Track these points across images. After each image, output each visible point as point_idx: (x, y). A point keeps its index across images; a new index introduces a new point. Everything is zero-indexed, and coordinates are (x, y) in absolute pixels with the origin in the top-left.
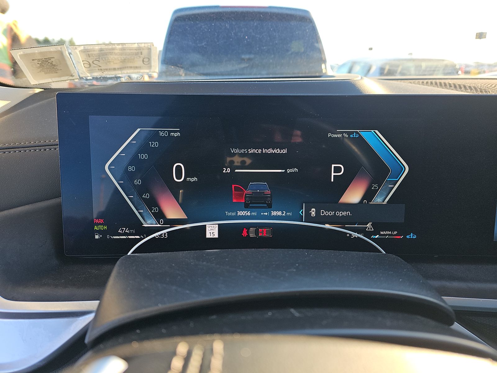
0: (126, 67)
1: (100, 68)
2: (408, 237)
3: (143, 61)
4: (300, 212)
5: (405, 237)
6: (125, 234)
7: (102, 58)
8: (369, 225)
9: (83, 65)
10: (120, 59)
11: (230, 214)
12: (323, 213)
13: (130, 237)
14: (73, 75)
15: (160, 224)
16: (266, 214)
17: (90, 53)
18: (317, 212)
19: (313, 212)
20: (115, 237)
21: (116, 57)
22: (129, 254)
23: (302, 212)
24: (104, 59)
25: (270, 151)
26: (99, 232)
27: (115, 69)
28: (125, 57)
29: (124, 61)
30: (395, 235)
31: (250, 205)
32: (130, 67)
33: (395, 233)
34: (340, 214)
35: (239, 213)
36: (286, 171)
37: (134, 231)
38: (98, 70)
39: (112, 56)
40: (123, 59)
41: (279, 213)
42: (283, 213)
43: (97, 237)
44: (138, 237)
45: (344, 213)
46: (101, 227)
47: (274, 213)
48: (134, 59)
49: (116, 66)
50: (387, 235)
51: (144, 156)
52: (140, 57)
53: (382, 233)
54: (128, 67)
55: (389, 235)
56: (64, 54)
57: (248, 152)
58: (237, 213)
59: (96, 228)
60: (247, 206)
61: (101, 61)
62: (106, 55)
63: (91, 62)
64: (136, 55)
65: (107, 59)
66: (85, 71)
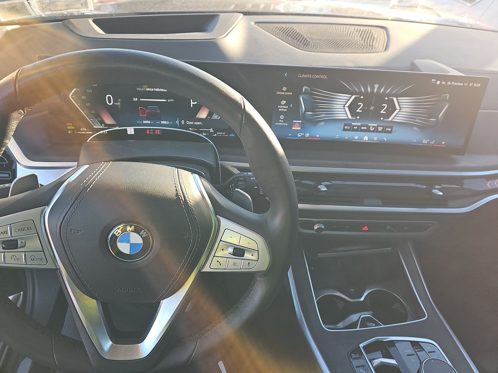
0: (69, 8)
1: (50, 10)
2: (230, 135)
3: (82, 5)
4: (176, 122)
5: (229, 135)
6: (84, 131)
7: (51, 4)
8: (211, 130)
9: (38, 9)
10: (64, 4)
11: (139, 122)
12: (188, 123)
13: (87, 133)
14: (31, 14)
15: (102, 126)
16: (158, 122)
17: (43, 2)
18: (185, 122)
19: (183, 122)
20: (79, 133)
21: (62, 3)
22: (88, 141)
23: (177, 122)
24: (53, 5)
25: (158, 90)
26: (70, 129)
27: (61, 10)
28: (68, 3)
29: (68, 5)
30: (223, 135)
31: (150, 118)
32: (72, 8)
33: (224, 133)
34: (196, 123)
35: (144, 122)
36: (167, 101)
37: (89, 130)
38: (48, 11)
39: (58, 3)
40: (67, 4)
41: (165, 122)
42: (167, 122)
43: (69, 132)
44: (91, 133)
45: (199, 123)
46: (71, 127)
47: (162, 122)
48: (75, 4)
49: (62, 8)
50: (220, 134)
51: (90, 91)
52: (79, 3)
53: (218, 133)
54: (71, 8)
55: (221, 134)
56: (25, 3)
57: (146, 90)
58: (143, 122)
59: (68, 128)
60: (148, 119)
61: (51, 6)
62: (55, 2)
63: (44, 7)
64: (76, 2)
65: (55, 4)
66: (39, 12)
